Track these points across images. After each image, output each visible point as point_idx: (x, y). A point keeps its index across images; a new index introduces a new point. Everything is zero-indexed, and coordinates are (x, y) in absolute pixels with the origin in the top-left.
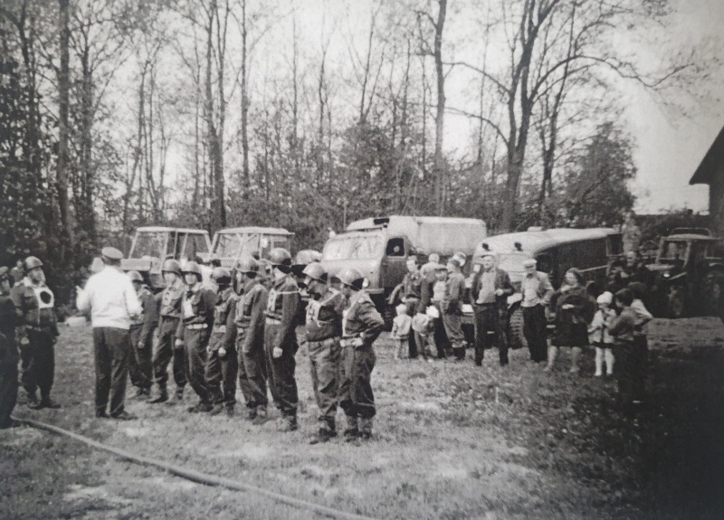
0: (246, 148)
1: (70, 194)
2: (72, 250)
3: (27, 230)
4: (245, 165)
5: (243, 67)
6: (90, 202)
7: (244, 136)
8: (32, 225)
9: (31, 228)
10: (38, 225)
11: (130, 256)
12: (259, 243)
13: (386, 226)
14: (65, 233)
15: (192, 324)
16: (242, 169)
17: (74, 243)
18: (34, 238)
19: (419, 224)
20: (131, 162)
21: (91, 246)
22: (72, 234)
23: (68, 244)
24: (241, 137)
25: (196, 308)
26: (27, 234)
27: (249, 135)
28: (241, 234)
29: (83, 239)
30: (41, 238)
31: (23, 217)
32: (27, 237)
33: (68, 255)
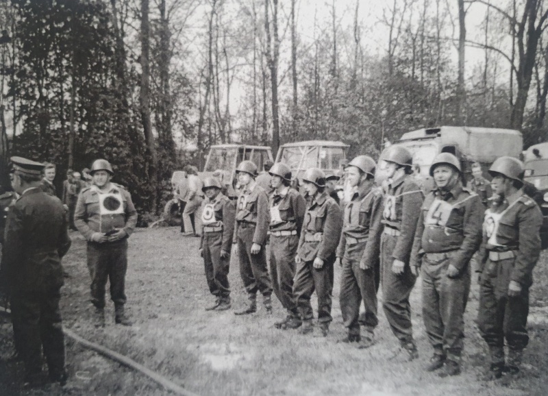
0: (295, 80)
1: (152, 120)
2: (154, 166)
3: (115, 149)
4: (295, 94)
5: (293, 13)
6: (169, 127)
7: (294, 71)
8: (119, 144)
9: (118, 147)
10: (125, 144)
11: (205, 170)
12: (318, 155)
13: (439, 135)
14: (148, 152)
15: (281, 231)
16: (292, 97)
17: (156, 160)
18: (121, 155)
19: (469, 133)
20: (204, 91)
21: (171, 163)
22: (155, 153)
23: (151, 162)
24: (291, 71)
25: (285, 214)
26: (115, 152)
27: (298, 69)
28: (303, 147)
29: (164, 157)
30: (128, 156)
31: (112, 137)
32: (114, 155)
33: (151, 170)
